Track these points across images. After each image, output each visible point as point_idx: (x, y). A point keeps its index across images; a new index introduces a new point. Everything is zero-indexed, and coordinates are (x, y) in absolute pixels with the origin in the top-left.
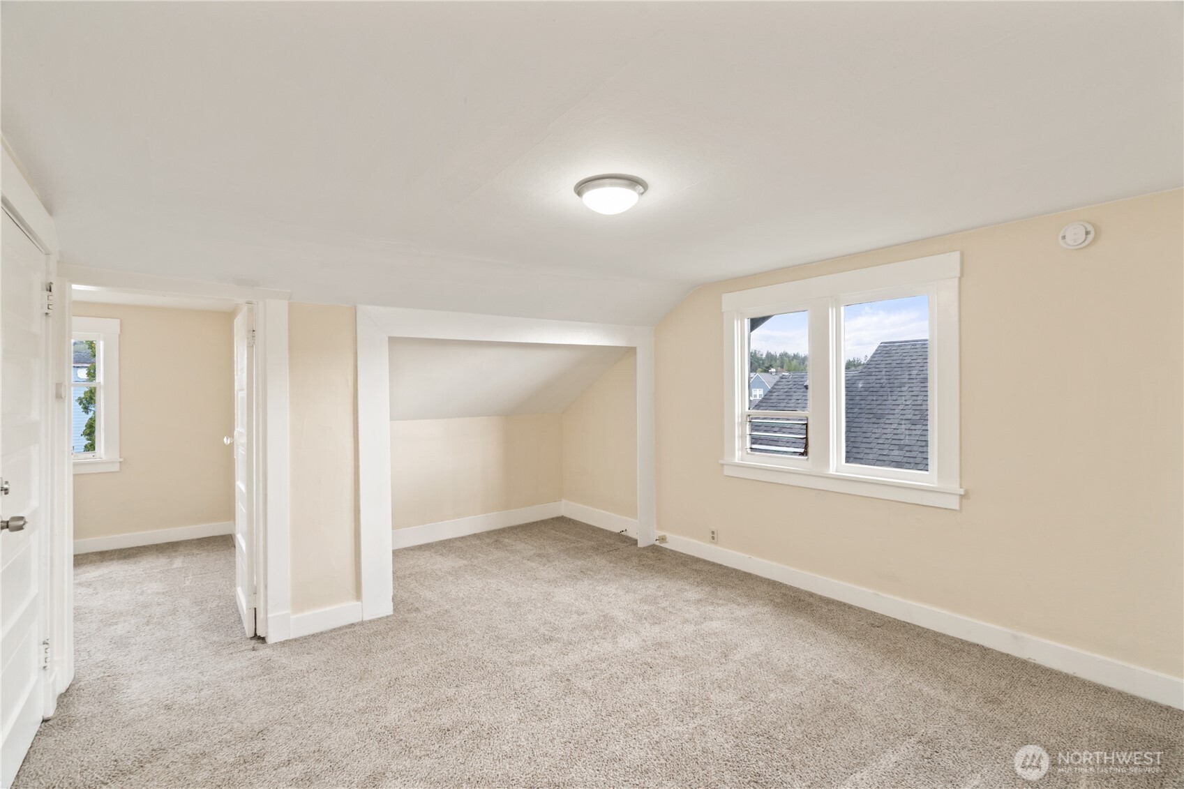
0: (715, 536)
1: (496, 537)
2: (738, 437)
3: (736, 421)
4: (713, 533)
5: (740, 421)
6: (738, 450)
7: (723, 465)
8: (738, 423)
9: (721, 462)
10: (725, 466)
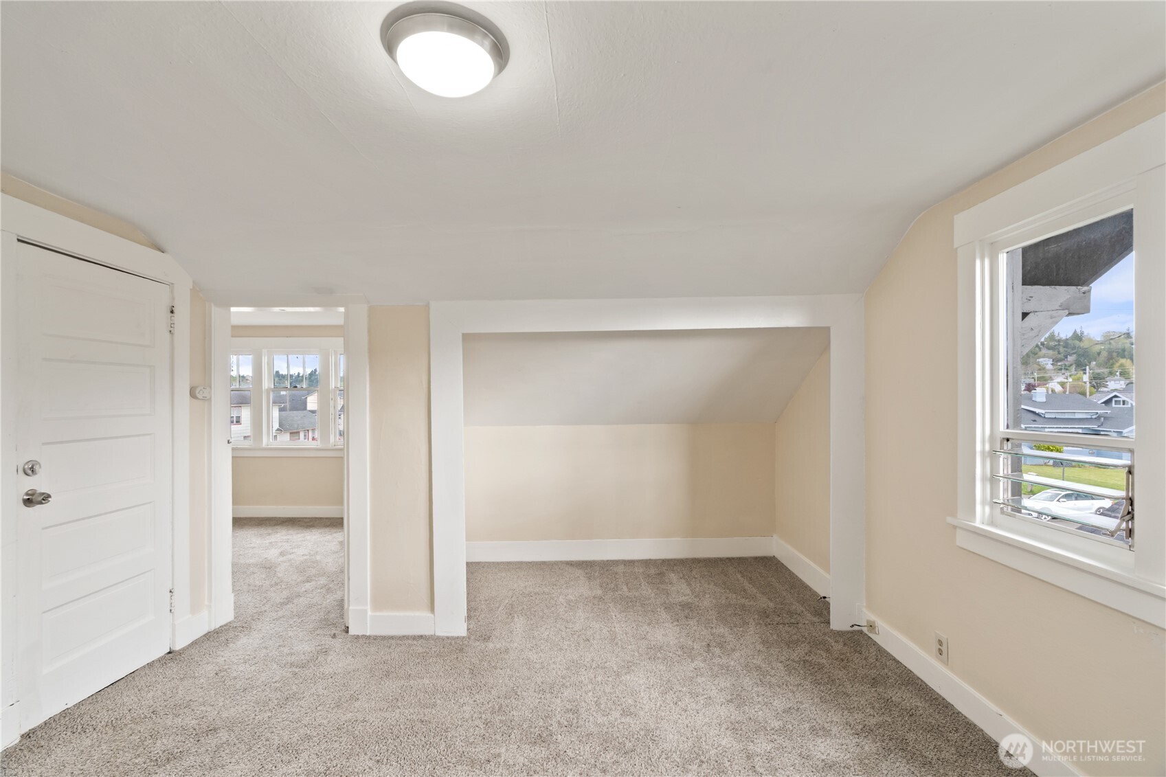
0: (944, 649)
1: (659, 570)
2: (984, 479)
3: (979, 447)
4: (940, 643)
5: (987, 448)
6: (983, 503)
7: (955, 527)
8: (983, 452)
9: (949, 519)
10: (958, 530)
